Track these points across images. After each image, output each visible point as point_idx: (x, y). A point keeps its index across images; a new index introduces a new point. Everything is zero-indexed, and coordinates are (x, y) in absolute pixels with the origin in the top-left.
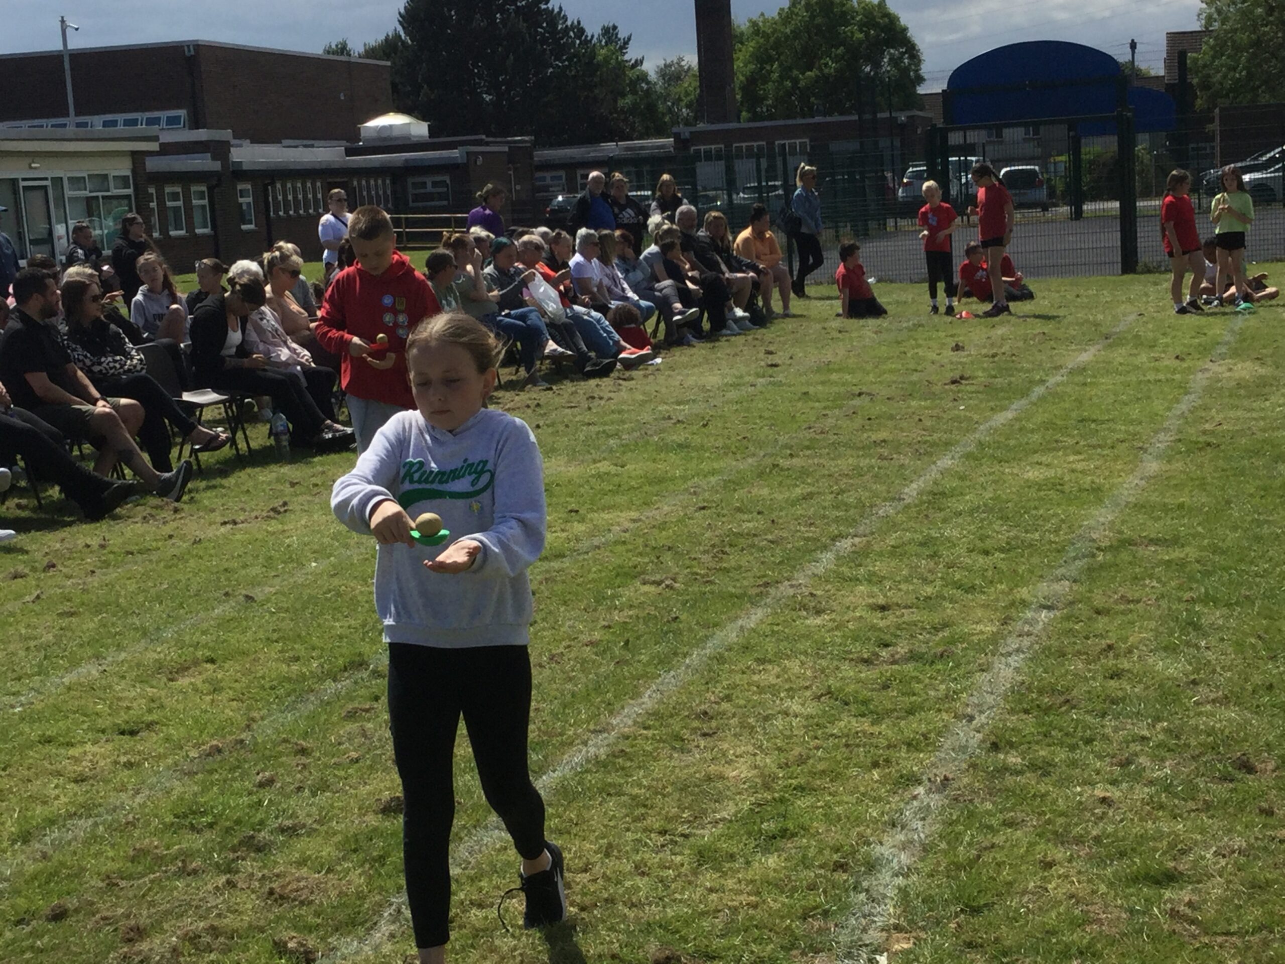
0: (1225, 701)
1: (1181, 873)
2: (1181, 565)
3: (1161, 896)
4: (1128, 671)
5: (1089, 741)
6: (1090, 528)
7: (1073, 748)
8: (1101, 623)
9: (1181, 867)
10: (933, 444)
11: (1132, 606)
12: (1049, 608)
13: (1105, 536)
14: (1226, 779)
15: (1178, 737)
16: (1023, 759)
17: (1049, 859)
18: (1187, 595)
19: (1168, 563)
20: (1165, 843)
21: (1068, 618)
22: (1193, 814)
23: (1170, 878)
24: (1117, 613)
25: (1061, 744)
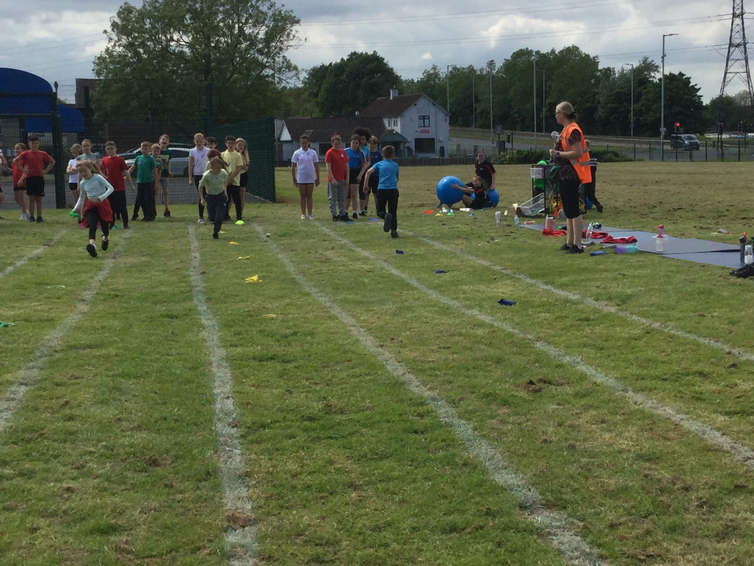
0: (139, 428)
1: (120, 526)
2: (107, 358)
3: (109, 541)
4: (79, 416)
5: (56, 457)
6: (49, 340)
7: (47, 461)
8: (60, 391)
9: (120, 522)
11: (78, 381)
12: (26, 385)
13: (59, 344)
14: (142, 471)
15: (112, 450)
16: (15, 470)
17: (35, 526)
18: (111, 373)
19: (98, 357)
20: (109, 509)
21: (39, 389)
22: (125, 492)
23: (113, 529)
24: (69, 385)
25: (39, 460)
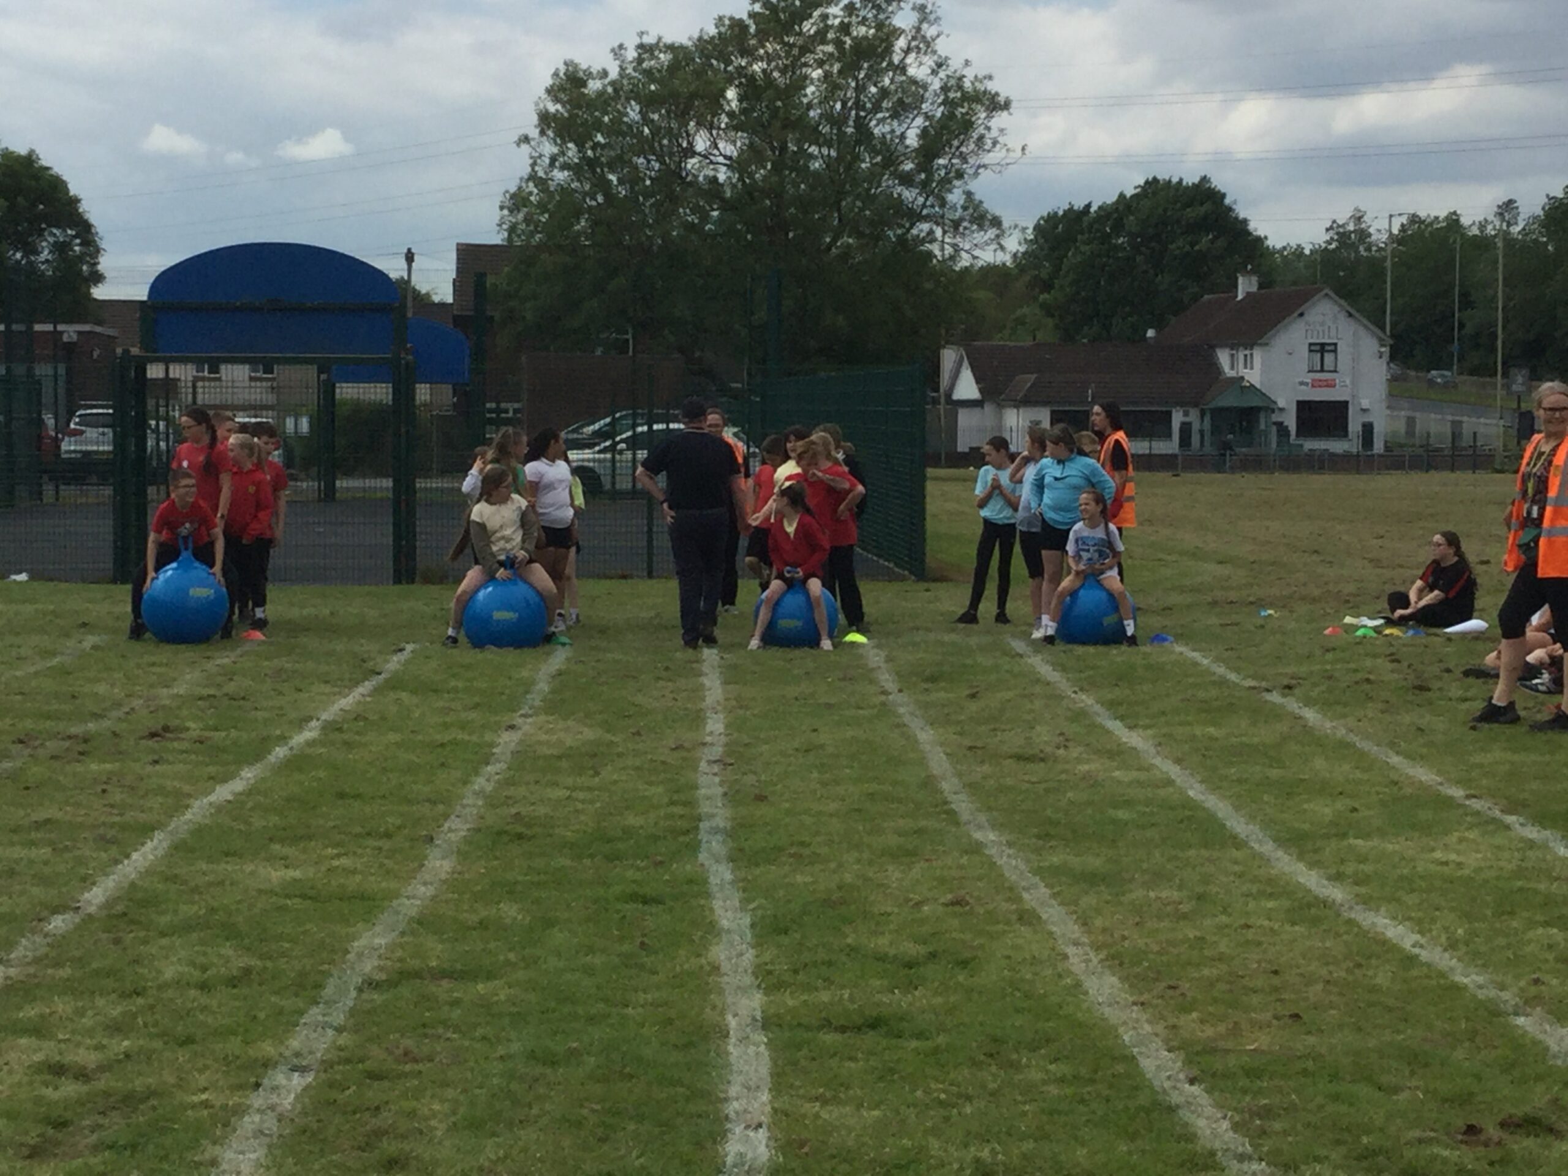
2: (487, 1007)
8: (377, 1091)
10: (123, 827)
11: (419, 1067)
12: (303, 1070)
13: (380, 967)
19: (467, 1005)
21: (331, 1085)
24: (399, 1077)
